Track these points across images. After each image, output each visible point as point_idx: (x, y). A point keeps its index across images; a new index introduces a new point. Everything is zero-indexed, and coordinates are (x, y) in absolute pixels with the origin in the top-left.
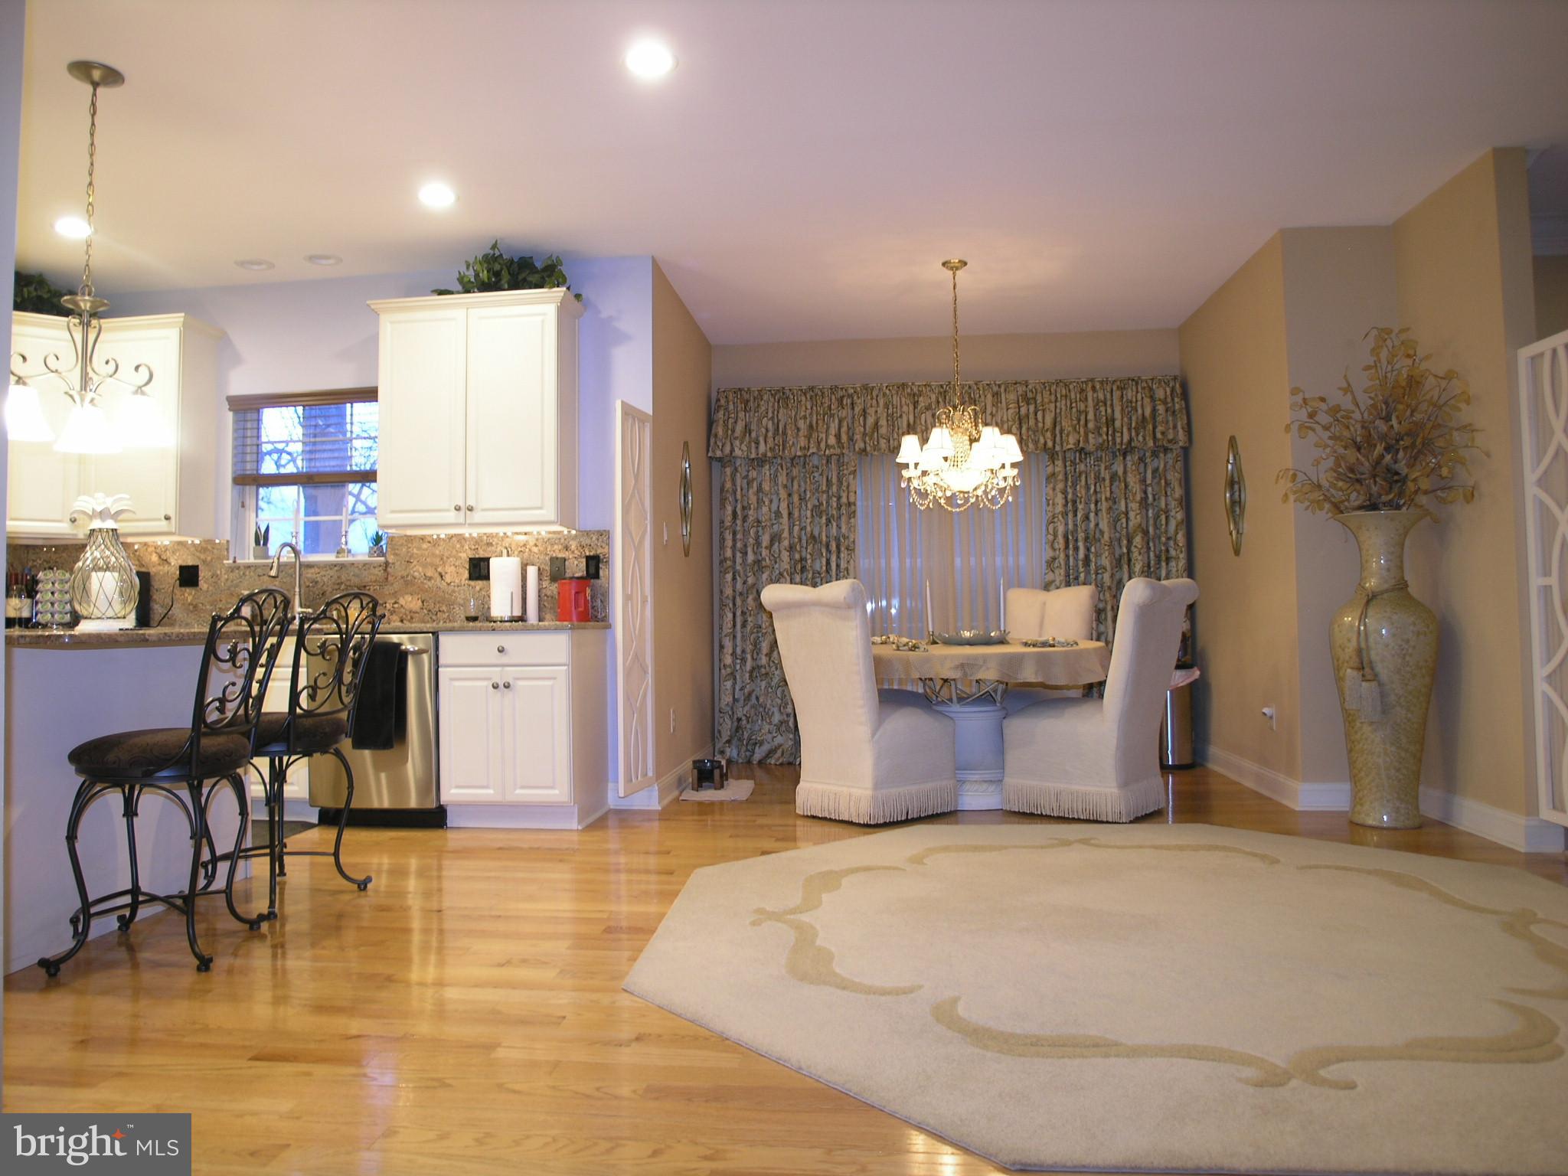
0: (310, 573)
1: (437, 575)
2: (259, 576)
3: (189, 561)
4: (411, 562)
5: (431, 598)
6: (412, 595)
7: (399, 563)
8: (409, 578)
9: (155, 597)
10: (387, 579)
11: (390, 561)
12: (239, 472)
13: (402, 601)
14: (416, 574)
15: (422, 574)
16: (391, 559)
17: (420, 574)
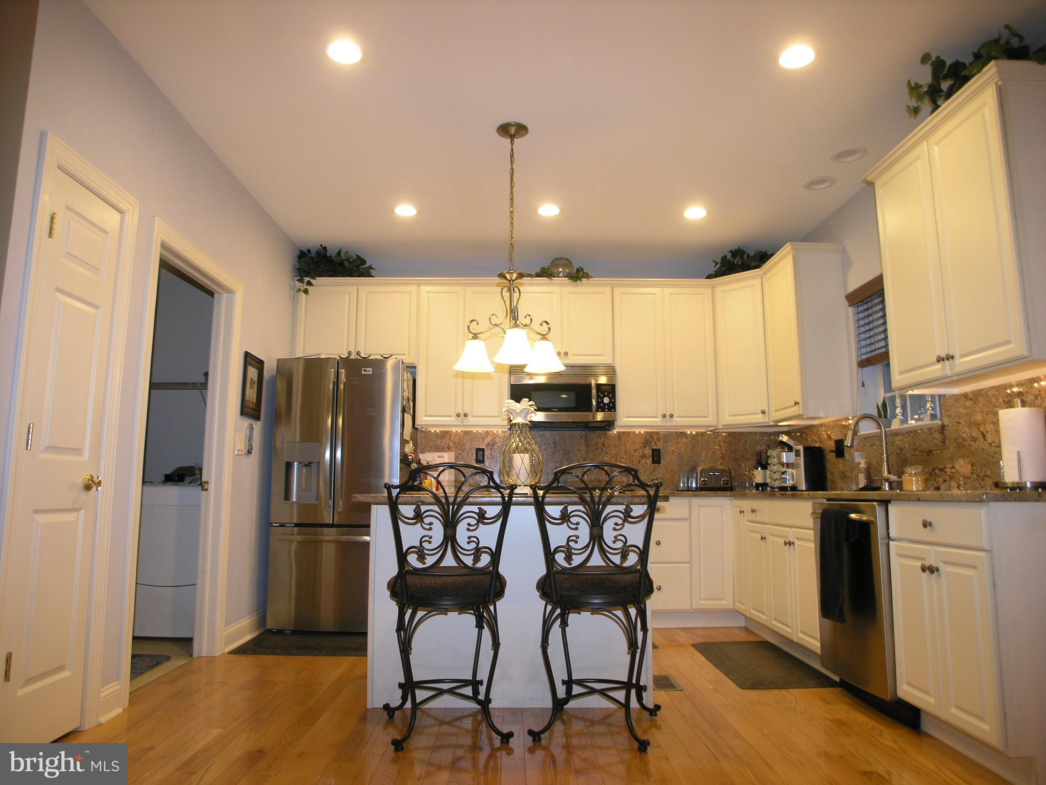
0: (898, 441)
1: (980, 436)
2: (872, 446)
3: (839, 436)
4: (960, 423)
5: (977, 461)
6: (963, 458)
7: (951, 424)
8: (959, 441)
9: (827, 467)
10: (944, 442)
11: (945, 424)
12: (860, 360)
13: (957, 466)
14: (965, 435)
15: (969, 435)
16: (946, 421)
17: (967, 435)
